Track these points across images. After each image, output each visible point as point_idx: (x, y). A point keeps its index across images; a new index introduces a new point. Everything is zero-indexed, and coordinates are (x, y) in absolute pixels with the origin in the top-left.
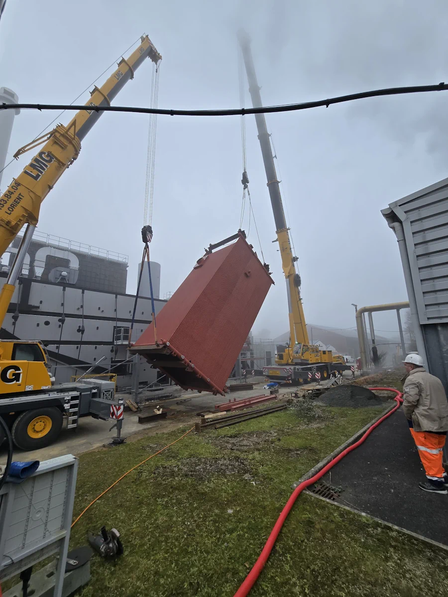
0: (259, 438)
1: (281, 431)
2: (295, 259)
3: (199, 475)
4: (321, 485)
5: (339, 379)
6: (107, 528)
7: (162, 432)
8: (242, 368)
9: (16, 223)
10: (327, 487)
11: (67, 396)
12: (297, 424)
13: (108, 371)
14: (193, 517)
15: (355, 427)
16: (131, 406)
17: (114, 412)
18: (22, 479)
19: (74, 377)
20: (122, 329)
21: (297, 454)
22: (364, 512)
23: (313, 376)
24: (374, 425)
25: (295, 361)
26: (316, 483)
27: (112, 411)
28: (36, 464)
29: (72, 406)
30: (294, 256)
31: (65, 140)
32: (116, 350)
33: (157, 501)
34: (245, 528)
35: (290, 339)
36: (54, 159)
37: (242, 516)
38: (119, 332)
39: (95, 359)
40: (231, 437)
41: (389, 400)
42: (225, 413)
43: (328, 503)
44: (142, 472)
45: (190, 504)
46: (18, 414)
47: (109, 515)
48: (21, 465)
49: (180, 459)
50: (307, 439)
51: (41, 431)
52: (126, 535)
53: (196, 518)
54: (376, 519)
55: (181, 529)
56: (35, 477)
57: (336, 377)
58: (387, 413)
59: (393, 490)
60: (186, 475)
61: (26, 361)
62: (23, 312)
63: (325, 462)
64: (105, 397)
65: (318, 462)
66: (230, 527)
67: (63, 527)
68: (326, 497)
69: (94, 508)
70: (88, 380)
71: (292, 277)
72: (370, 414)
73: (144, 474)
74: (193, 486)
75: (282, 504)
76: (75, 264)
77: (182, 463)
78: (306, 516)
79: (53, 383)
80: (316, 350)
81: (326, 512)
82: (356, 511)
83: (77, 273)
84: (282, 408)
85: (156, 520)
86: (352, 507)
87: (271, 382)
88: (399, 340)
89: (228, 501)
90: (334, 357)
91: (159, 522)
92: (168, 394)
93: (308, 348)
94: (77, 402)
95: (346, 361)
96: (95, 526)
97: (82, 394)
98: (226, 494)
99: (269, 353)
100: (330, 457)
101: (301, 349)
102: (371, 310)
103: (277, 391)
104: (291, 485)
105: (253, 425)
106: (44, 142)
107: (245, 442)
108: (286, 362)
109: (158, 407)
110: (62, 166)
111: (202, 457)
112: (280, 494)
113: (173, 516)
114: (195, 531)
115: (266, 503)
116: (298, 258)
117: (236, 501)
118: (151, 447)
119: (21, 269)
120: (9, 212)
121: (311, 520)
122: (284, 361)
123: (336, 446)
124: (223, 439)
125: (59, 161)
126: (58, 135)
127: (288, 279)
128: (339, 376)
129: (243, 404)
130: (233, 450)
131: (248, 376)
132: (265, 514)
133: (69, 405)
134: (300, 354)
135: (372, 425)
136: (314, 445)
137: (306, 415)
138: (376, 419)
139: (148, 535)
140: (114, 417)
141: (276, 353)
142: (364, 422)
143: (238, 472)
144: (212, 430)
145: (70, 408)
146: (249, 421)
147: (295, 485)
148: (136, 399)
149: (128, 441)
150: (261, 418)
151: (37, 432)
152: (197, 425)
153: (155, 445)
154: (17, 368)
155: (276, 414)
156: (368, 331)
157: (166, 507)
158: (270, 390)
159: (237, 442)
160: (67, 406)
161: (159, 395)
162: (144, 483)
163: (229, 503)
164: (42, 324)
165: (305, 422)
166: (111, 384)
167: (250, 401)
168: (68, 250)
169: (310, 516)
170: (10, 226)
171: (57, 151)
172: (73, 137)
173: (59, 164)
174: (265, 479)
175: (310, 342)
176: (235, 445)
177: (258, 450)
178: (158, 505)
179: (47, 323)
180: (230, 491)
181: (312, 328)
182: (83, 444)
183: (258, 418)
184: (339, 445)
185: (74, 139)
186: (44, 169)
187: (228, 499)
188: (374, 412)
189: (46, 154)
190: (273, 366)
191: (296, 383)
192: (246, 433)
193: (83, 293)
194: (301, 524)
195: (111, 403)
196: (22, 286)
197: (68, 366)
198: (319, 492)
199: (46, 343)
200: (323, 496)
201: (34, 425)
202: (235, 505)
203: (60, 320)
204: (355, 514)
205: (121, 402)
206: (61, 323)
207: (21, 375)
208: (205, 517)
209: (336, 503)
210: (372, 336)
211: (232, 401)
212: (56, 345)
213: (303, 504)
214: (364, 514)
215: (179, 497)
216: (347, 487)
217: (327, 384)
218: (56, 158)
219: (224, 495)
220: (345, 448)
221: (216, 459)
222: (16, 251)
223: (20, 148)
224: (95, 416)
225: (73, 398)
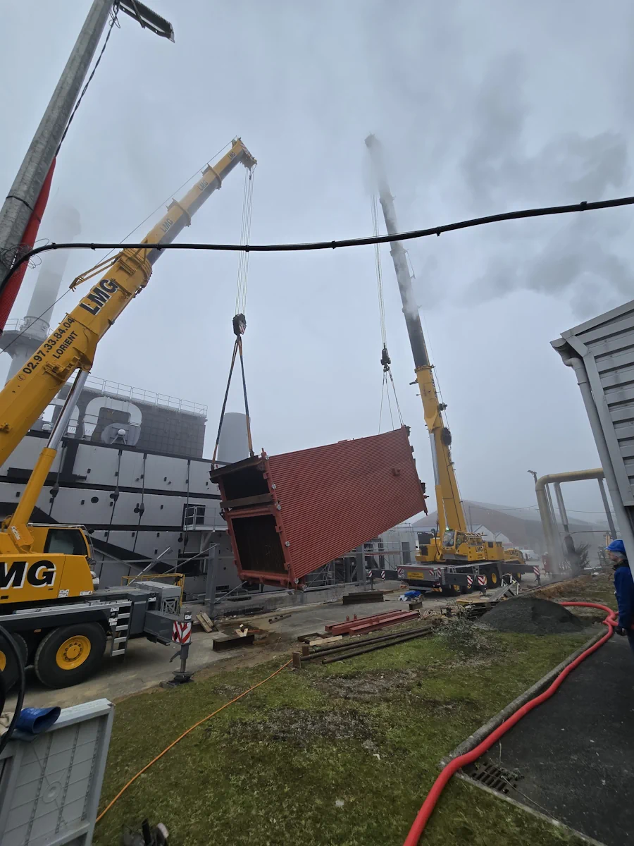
0: (389, 680)
1: (423, 672)
2: (442, 407)
3: (295, 739)
4: (485, 765)
5: (515, 586)
6: (151, 823)
7: (246, 666)
8: (366, 568)
9: (65, 369)
10: (495, 770)
11: (114, 606)
12: (448, 659)
13: (174, 570)
14: (281, 811)
15: (539, 668)
16: (204, 624)
17: (177, 633)
18: (36, 734)
19: (126, 577)
20: (196, 508)
21: (446, 709)
22: (557, 818)
23: (475, 581)
24: (570, 665)
25: (446, 558)
26: (477, 760)
27: (175, 631)
28: (55, 712)
29: (120, 622)
30: (440, 402)
31: (132, 264)
32: (185, 539)
33: (230, 780)
34: (362, 834)
35: (438, 524)
36: (118, 288)
37: (358, 813)
38: (191, 512)
39: (156, 551)
40: (345, 678)
41: (596, 623)
42: (341, 637)
43: (496, 798)
44: (210, 730)
45: (278, 788)
46: (46, 631)
47: (156, 799)
48: (35, 713)
49: (268, 711)
50: (463, 686)
51: (75, 659)
52: (179, 836)
53: (287, 813)
54: (577, 834)
55: (263, 830)
56: (52, 733)
57: (509, 584)
58: (591, 645)
59: (604, 781)
60: (276, 738)
61: (62, 555)
62: (65, 484)
63: (490, 725)
64: (166, 609)
65: (479, 724)
66: (338, 831)
67: (84, 817)
68: (493, 787)
69: (135, 787)
70: (145, 583)
71: (439, 433)
72: (565, 645)
73: (214, 734)
74: (285, 756)
75: (422, 795)
76: (136, 418)
77: (271, 718)
78: (460, 819)
79: (96, 587)
80: (477, 541)
81: (493, 814)
82: (543, 817)
83: (139, 431)
84: (425, 632)
85: (225, 812)
86: (536, 808)
87: (410, 589)
88: (607, 527)
89: (337, 785)
90: (506, 552)
91: (231, 815)
92: (258, 606)
93: (465, 538)
94: (127, 615)
95: (525, 558)
96: (134, 818)
97: (135, 603)
98: (334, 773)
99: (405, 545)
100: (500, 717)
101: (455, 538)
102: (558, 480)
103: (420, 605)
104: (437, 763)
105: (381, 659)
106: (107, 267)
107: (367, 687)
108: (432, 559)
109: (241, 626)
110: (127, 295)
111: (301, 708)
112: (419, 777)
113: (251, 807)
114: (284, 835)
115: (396, 793)
116: (446, 406)
117: (349, 786)
118: (226, 689)
119: (67, 426)
120: (57, 355)
121: (467, 827)
122: (429, 558)
123: (510, 699)
124: (334, 681)
125: (123, 290)
126: (124, 259)
127: (433, 434)
128: (514, 582)
129: (368, 625)
130: (349, 699)
131: (376, 579)
132: (395, 813)
133: (116, 619)
134: (454, 547)
135: (568, 664)
136: (474, 695)
137: (462, 645)
138: (574, 655)
139: (212, 838)
140: (178, 640)
141: (417, 544)
142: (556, 660)
143: (355, 736)
144: (318, 666)
145: (118, 625)
146: (375, 653)
147: (443, 763)
148: (211, 612)
149: (196, 679)
150: (392, 648)
151: (70, 660)
152: (295, 656)
153: (233, 688)
154: (49, 565)
155: (415, 642)
156: (557, 511)
157: (242, 790)
158: (409, 602)
159: (354, 687)
160: (113, 622)
161: (244, 607)
162: (212, 748)
163: (338, 790)
164: (88, 501)
165: (461, 657)
166: (177, 589)
167: (377, 620)
168: (128, 401)
169: (466, 819)
170: (57, 372)
171: (122, 279)
172: (143, 260)
173: (124, 294)
174: (395, 750)
175: (468, 528)
176: (352, 691)
177: (387, 700)
178: (230, 785)
179: (95, 500)
180: (342, 769)
181: (471, 507)
182: (130, 682)
183: (388, 648)
184: (514, 697)
185: (144, 262)
186: (104, 301)
187: (336, 781)
188: (571, 642)
189: (109, 282)
190: (413, 565)
191: (448, 593)
192: (369, 673)
193: (145, 457)
194: (452, 833)
195: (174, 619)
196: (66, 449)
197: (118, 561)
198: (483, 777)
199: (91, 528)
200: (488, 784)
201: (66, 650)
202: (347, 793)
203: (112, 496)
204: (540, 821)
205: (188, 617)
206: (113, 500)
207: (55, 574)
208: (300, 811)
209: (508, 799)
210: (562, 518)
211: (352, 618)
212: (105, 531)
213: (456, 798)
214: (556, 823)
215: (263, 774)
216: (527, 771)
217: (497, 594)
218: (121, 287)
219: (331, 773)
220: (524, 703)
221: (322, 714)
222: (62, 403)
223: (77, 276)
224: (152, 638)
225: (123, 610)
